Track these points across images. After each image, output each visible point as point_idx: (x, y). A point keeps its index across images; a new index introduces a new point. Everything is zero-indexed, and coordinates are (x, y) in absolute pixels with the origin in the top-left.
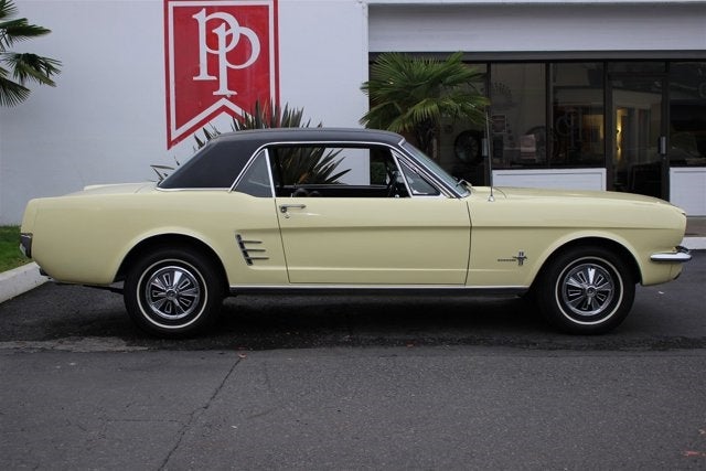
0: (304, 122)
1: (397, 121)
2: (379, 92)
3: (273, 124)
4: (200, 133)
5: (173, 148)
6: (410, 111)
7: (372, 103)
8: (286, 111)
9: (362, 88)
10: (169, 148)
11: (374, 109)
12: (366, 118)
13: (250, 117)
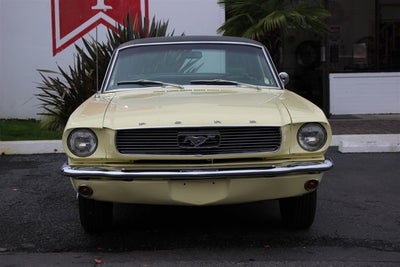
0: (168, 32)
1: (249, 31)
2: (234, 6)
3: (143, 35)
4: (80, 43)
5: (58, 54)
6: (261, 22)
7: (228, 16)
8: (153, 23)
9: (220, 3)
10: (54, 54)
11: (229, 20)
12: (222, 28)
13: (122, 28)
